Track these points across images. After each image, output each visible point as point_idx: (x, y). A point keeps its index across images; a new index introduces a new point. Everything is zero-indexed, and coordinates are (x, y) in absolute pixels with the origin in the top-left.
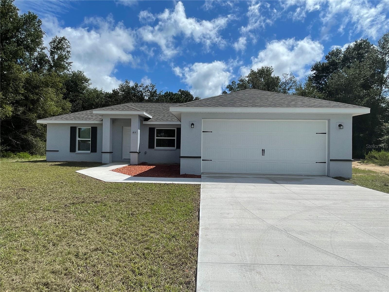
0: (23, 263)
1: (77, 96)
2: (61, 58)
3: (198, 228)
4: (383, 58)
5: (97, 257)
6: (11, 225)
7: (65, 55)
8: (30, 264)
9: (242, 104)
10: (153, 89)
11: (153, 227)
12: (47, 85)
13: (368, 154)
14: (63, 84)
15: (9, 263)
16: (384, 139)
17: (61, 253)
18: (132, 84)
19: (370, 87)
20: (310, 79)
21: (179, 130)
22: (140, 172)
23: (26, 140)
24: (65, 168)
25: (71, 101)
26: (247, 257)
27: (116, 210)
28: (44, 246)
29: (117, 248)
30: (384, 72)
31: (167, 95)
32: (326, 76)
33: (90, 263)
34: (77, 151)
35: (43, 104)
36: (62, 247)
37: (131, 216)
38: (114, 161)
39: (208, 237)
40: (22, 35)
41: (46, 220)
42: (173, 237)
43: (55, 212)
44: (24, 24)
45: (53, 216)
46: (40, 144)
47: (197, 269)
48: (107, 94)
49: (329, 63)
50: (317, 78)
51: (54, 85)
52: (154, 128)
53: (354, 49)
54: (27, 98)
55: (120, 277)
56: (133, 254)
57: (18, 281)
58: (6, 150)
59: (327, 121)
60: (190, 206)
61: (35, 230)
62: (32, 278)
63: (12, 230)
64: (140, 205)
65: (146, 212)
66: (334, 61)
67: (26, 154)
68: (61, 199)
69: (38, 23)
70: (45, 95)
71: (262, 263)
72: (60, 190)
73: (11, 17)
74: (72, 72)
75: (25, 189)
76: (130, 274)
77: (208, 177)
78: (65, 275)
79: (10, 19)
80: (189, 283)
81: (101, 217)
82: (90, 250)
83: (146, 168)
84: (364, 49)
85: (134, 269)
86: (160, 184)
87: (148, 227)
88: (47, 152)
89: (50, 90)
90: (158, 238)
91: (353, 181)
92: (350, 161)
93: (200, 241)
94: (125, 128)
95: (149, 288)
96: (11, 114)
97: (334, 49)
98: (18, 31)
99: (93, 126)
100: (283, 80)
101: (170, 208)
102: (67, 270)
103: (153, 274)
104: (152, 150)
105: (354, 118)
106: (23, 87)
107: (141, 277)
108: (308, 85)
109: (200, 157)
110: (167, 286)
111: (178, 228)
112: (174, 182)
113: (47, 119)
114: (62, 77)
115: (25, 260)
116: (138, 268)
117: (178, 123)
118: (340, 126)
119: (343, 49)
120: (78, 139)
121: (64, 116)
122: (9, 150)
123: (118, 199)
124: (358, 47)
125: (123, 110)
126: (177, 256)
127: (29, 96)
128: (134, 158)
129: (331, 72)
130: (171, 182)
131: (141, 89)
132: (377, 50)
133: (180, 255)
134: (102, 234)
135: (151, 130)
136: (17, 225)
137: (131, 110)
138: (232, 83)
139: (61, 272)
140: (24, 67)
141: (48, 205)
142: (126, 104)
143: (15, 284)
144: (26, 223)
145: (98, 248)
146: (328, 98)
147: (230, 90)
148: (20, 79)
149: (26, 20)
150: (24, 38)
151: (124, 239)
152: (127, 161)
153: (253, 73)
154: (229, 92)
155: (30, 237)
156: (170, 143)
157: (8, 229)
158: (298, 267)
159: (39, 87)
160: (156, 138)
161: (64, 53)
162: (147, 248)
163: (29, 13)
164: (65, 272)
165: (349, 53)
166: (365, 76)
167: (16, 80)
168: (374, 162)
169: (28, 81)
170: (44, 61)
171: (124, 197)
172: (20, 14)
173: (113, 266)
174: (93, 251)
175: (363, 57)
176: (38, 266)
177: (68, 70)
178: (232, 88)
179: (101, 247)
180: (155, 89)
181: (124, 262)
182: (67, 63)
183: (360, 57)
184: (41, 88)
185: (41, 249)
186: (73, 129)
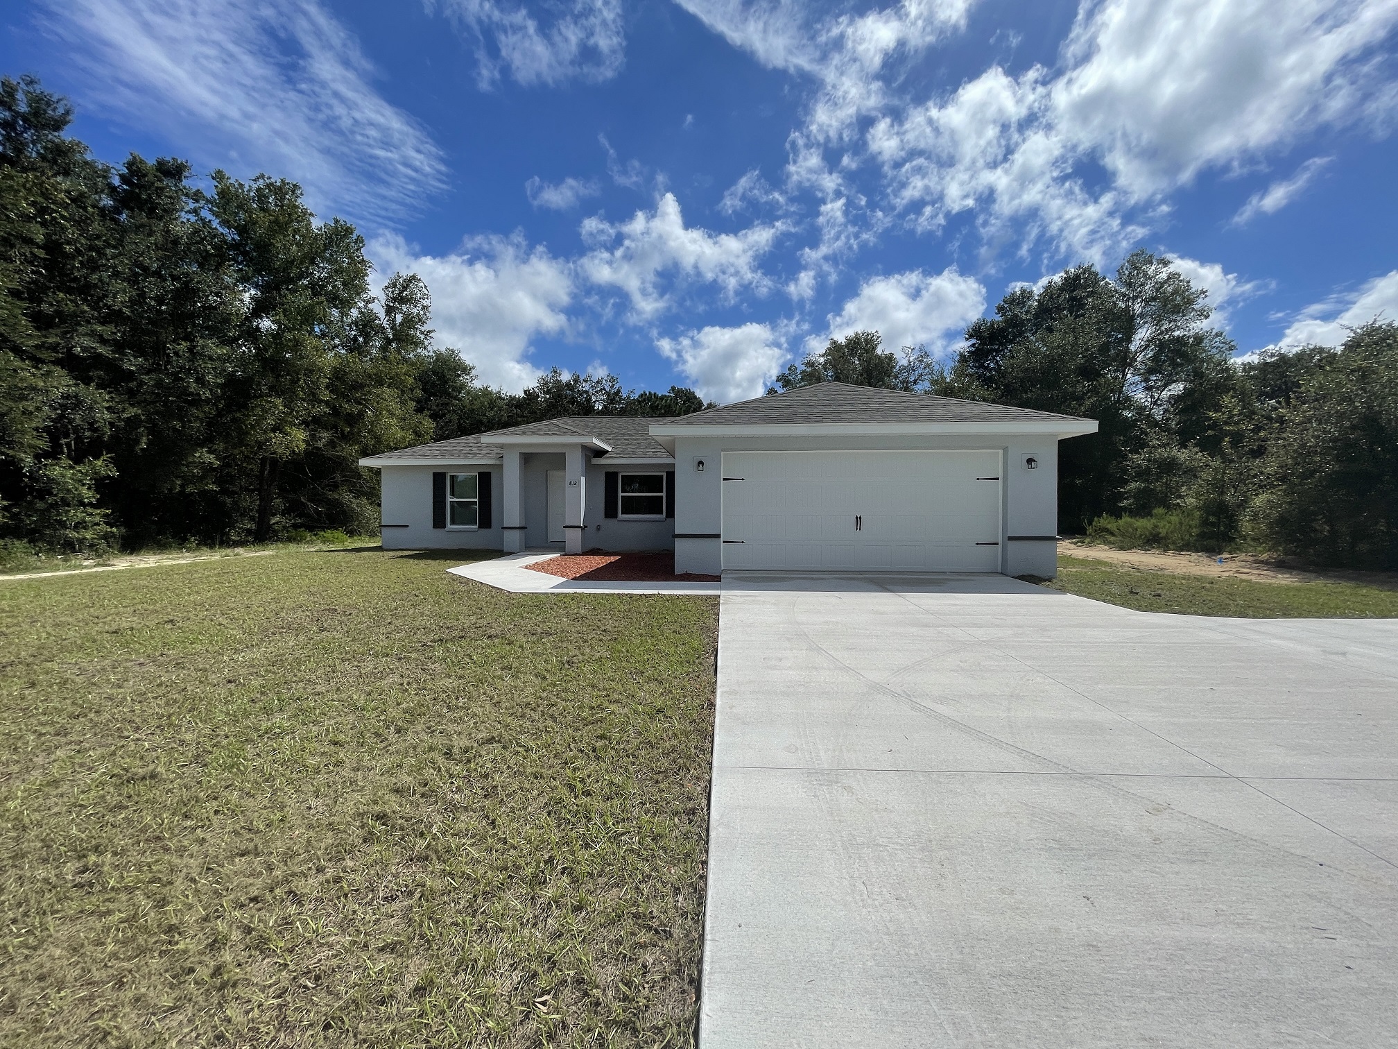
0: (332, 771)
1: (447, 404)
2: (410, 322)
3: (714, 692)
4: (1127, 307)
5: (492, 756)
6: (305, 689)
7: (418, 315)
8: (347, 773)
9: (811, 417)
10: (612, 387)
11: (615, 690)
12: (380, 383)
13: (1094, 524)
14: (415, 379)
15: (300, 771)
16: (1130, 491)
17: (415, 748)
18: (566, 377)
19: (1100, 375)
20: (963, 358)
21: (671, 476)
22: (587, 570)
23: (337, 504)
24: (422, 563)
25: (434, 416)
26: (822, 753)
27: (535, 654)
28: (377, 735)
29: (536, 735)
30: (1129, 341)
31: (644, 400)
32: (997, 351)
33: (476, 770)
34: (449, 526)
35: (372, 423)
36: (417, 735)
37: (566, 666)
38: (530, 547)
39: (734, 710)
40: (321, 271)
41: (381, 678)
42: (659, 711)
43: (400, 659)
44: (326, 247)
45: (397, 668)
46: (369, 510)
47: (710, 781)
48: (512, 398)
49: (1006, 321)
50: (978, 355)
51: (395, 382)
52: (616, 474)
53: (1062, 289)
54: (336, 411)
55: (543, 800)
56: (571, 750)
57: (320, 809)
58: (295, 526)
59: (1001, 451)
60: (696, 644)
61: (358, 700)
62: (352, 802)
63: (307, 698)
64: (586, 641)
65: (601, 658)
66: (1016, 316)
67: (339, 534)
68: (414, 630)
69: (356, 243)
70: (375, 404)
71: (856, 767)
72: (411, 612)
73: (296, 231)
74: (435, 352)
75: (335, 610)
76: (565, 793)
77: (735, 579)
78: (423, 796)
79: (294, 236)
80: (693, 811)
81: (502, 669)
82: (476, 740)
83: (599, 561)
84: (1085, 288)
85: (574, 783)
86: (631, 596)
87: (604, 689)
88: (383, 529)
89: (387, 392)
90: (626, 715)
91: (1060, 583)
92: (1053, 539)
93: (717, 720)
94: (554, 475)
95: (605, 823)
96: (303, 446)
97: (1017, 290)
98: (313, 262)
99: (482, 470)
100: (902, 360)
101: (652, 648)
102: (426, 785)
103: (615, 792)
104: (611, 522)
105: (1061, 442)
106: (327, 387)
107: (588, 799)
108: (959, 373)
109: (718, 536)
110: (646, 818)
111: (671, 692)
112: (661, 592)
113: (381, 456)
114: (413, 364)
115: (336, 765)
116: (582, 781)
117: (669, 461)
118: (1030, 461)
119: (1037, 289)
120: (450, 499)
121: (419, 449)
122: (301, 526)
123: (539, 630)
124: (1072, 283)
125: (546, 434)
126: (668, 754)
127: (341, 406)
128: (574, 539)
129: (1011, 342)
130: (656, 592)
131: (587, 387)
132: (1116, 291)
133: (673, 751)
134: (504, 706)
135: (611, 477)
136: (319, 688)
137: (565, 434)
138: (789, 369)
139: (414, 790)
140: (328, 342)
141: (385, 643)
142: (555, 421)
143: (314, 816)
144: (338, 685)
145: (493, 738)
146: (1004, 399)
147: (784, 386)
148: (321, 370)
149: (331, 237)
150: (326, 278)
151: (552, 717)
152: (559, 547)
153: (836, 348)
154: (781, 391)
155: (346, 714)
156: (652, 506)
157: (298, 698)
158: (934, 776)
159: (362, 386)
160: (620, 494)
161: (415, 311)
162: (602, 737)
163: (337, 221)
164: (422, 790)
165: (1051, 297)
166: (1087, 350)
167: (311, 371)
168: (1106, 542)
169: (338, 375)
170: (372, 328)
171: (551, 625)
172: (316, 224)
173: (527, 777)
174: (483, 743)
175: (1082, 306)
176: (365, 778)
177: (425, 348)
178: (790, 380)
179: (500, 735)
180: (616, 386)
181: (551, 767)
182: (422, 333)
183: (1076, 305)
184: (367, 389)
185: (370, 740)
186: (439, 478)
